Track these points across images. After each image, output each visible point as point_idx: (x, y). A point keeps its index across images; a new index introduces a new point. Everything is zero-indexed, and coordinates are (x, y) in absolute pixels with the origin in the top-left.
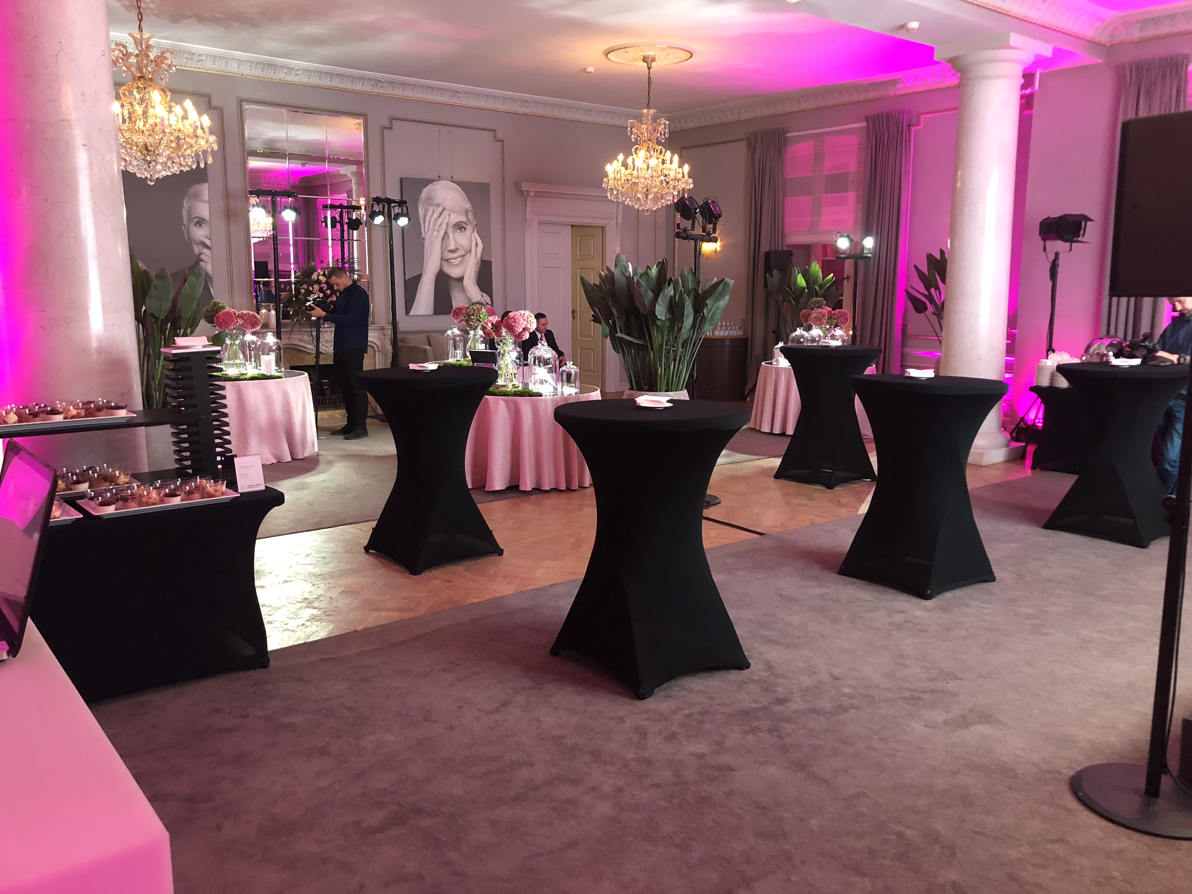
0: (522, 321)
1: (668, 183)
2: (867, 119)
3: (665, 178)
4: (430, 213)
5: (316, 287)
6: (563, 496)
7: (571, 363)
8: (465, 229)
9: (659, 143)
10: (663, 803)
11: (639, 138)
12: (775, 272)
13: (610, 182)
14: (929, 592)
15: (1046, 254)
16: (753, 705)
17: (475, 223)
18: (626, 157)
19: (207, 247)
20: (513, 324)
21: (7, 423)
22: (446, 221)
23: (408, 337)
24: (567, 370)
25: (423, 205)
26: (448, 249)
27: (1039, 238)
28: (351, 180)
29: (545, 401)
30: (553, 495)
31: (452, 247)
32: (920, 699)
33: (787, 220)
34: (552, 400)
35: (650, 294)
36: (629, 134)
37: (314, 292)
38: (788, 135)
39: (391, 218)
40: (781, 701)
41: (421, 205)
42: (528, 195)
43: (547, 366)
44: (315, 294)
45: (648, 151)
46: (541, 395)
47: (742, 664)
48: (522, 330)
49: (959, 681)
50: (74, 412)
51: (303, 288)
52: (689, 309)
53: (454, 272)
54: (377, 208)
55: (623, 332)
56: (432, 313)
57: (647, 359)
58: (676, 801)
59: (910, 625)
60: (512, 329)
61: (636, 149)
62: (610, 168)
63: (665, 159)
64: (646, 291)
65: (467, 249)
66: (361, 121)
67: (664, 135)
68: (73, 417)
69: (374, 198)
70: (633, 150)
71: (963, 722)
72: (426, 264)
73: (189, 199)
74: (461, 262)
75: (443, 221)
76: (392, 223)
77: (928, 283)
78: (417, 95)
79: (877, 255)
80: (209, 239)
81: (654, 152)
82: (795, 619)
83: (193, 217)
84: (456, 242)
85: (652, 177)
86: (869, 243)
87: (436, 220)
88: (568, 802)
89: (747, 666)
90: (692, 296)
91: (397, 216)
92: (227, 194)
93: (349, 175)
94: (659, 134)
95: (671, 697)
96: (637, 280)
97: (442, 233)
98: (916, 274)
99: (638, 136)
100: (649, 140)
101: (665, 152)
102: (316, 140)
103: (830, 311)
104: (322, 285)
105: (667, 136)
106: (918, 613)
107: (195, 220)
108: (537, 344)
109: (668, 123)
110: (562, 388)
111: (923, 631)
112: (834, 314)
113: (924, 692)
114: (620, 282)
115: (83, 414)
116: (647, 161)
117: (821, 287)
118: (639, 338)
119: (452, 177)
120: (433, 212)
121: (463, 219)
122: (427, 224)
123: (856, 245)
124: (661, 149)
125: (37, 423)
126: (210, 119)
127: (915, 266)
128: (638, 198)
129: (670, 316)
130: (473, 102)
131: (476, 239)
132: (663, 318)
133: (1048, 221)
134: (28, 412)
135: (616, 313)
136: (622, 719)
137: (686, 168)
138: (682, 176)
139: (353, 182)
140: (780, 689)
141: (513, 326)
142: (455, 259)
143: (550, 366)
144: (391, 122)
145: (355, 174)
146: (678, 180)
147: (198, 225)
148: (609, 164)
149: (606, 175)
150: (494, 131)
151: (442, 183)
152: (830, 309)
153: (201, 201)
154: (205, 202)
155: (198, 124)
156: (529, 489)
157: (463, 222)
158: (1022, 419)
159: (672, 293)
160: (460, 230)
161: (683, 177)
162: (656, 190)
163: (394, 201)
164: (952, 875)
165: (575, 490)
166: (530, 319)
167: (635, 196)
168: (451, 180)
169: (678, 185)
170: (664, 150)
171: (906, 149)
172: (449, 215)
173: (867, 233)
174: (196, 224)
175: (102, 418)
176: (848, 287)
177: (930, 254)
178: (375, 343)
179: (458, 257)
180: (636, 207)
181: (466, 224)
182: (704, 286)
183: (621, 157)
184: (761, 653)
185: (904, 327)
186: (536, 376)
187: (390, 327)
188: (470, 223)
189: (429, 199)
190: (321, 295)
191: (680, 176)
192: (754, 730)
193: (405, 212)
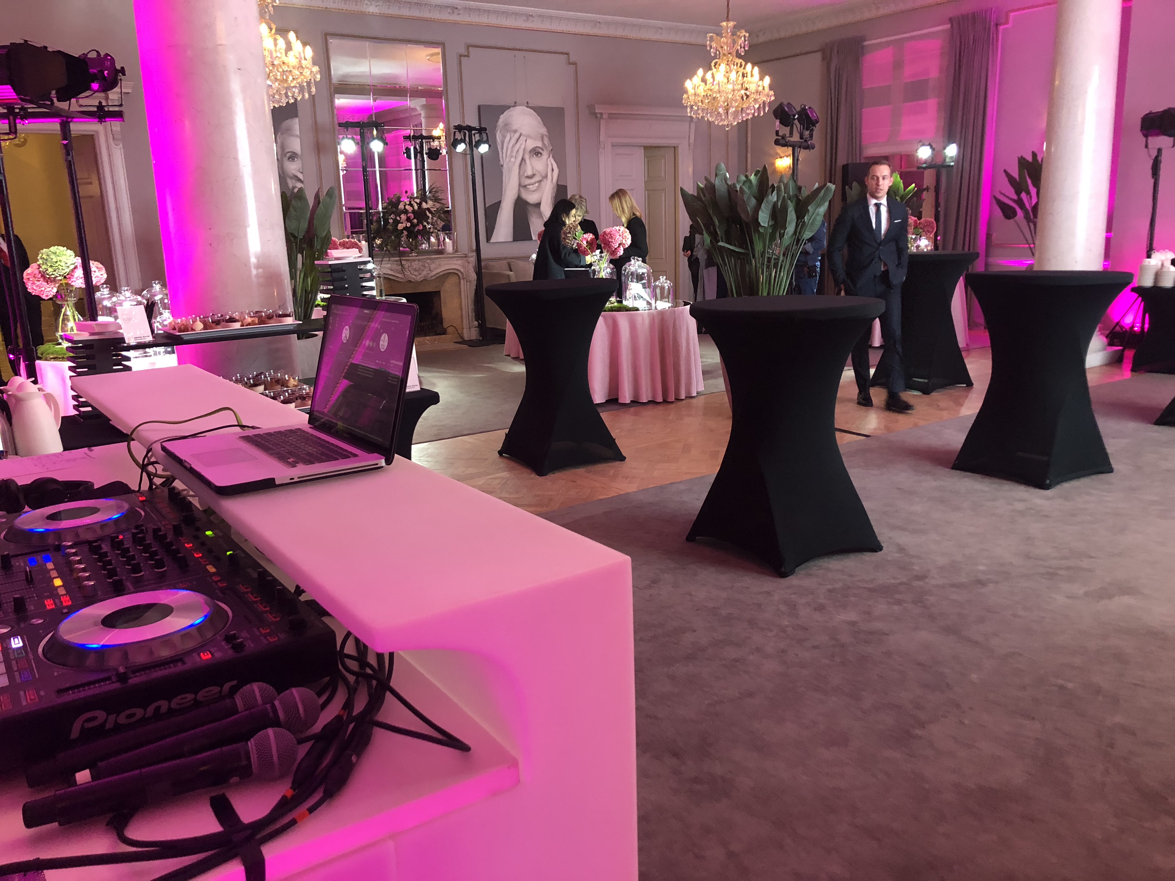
0: (618, 237)
1: (747, 96)
2: (951, 20)
3: (746, 92)
4: (507, 139)
5: (403, 217)
6: (660, 408)
7: (665, 277)
8: (541, 154)
9: (739, 56)
10: (826, 661)
11: (718, 52)
12: (855, 184)
13: (688, 99)
14: (1048, 482)
15: (1148, 151)
16: (892, 581)
17: (551, 148)
18: (705, 72)
19: (299, 180)
20: (610, 240)
21: (194, 330)
22: (523, 147)
23: (491, 263)
24: (660, 285)
25: (500, 131)
26: (526, 175)
27: (1140, 134)
28: (421, 114)
29: (642, 315)
30: (650, 407)
31: (529, 173)
32: (1057, 574)
33: (864, 131)
34: (649, 314)
35: (753, 201)
36: (708, 49)
37: (401, 221)
38: (866, 43)
39: (473, 146)
40: (918, 578)
41: (499, 131)
42: (601, 118)
43: (641, 282)
44: (402, 223)
45: (728, 64)
46: (637, 310)
47: (875, 547)
48: (618, 245)
49: (1093, 560)
50: (249, 320)
51: (392, 219)
52: (792, 216)
53: (532, 198)
54: (459, 136)
55: (724, 241)
56: (512, 240)
57: (747, 269)
58: (838, 659)
59: (1033, 511)
60: (609, 244)
61: (716, 64)
62: (688, 84)
63: (745, 72)
64: (749, 198)
65: (544, 174)
66: (439, 50)
67: (744, 48)
68: (249, 324)
69: (454, 126)
70: (713, 64)
71: (1104, 594)
72: (505, 191)
73: (282, 134)
74: (538, 187)
75: (520, 148)
76: (473, 151)
77: (1018, 186)
78: (493, 20)
79: (961, 164)
80: (302, 173)
81: (734, 65)
82: (918, 508)
83: (285, 152)
84: (533, 168)
85: (734, 90)
86: (952, 151)
87: (513, 146)
88: (736, 660)
89: (880, 548)
90: (794, 201)
91: (478, 144)
92: (316, 128)
93: (418, 108)
94: (739, 47)
95: (810, 575)
96: (741, 188)
97: (520, 159)
98: (1006, 179)
99: (717, 50)
100: (729, 54)
101: (745, 65)
102: (388, 74)
103: (915, 221)
104: (409, 215)
105: (747, 49)
106: (1038, 501)
107: (288, 155)
108: (631, 261)
109: (747, 35)
110: (655, 303)
111: (1046, 516)
112: (920, 223)
113: (1060, 569)
114: (720, 190)
115: (257, 322)
116: (727, 75)
117: (902, 198)
118: (740, 247)
119: (527, 102)
120: (510, 139)
121: (539, 144)
122: (504, 151)
123: (938, 153)
124: (741, 63)
125: (219, 330)
126: (313, 51)
127: (1005, 171)
128: (719, 113)
129: (773, 223)
130: (546, 26)
131: (552, 165)
132: (766, 225)
133: (1152, 115)
134: (211, 321)
135: (717, 222)
136: (768, 593)
137: (767, 80)
138: (762, 88)
139: (422, 115)
140: (915, 568)
141: (609, 242)
142: (533, 185)
143: (644, 281)
144: (468, 49)
145: (424, 107)
146: (760, 92)
147: (290, 159)
148: (688, 80)
149: (686, 92)
150: (567, 54)
151: (518, 108)
152: (916, 218)
153: (293, 136)
154: (297, 136)
155: (302, 56)
156: (628, 401)
157: (539, 147)
158: (1117, 324)
159: (775, 199)
160: (537, 155)
161: (764, 89)
162: (737, 104)
163: (474, 129)
164: (1119, 719)
165: (672, 402)
166: (626, 234)
167: (715, 111)
168: (526, 105)
169: (760, 98)
170: (743, 63)
171: (993, 52)
172: (526, 141)
173: (950, 139)
174: (289, 158)
175: (272, 325)
176: (928, 198)
177: (1022, 157)
178: (460, 271)
179: (535, 183)
180: (716, 123)
181: (542, 150)
182: (805, 193)
183: (700, 72)
184: (890, 538)
185: (988, 236)
186: (631, 291)
187: (474, 254)
188: (546, 148)
189: (506, 125)
190: (409, 225)
191: (761, 88)
192: (899, 602)
193: (485, 139)
